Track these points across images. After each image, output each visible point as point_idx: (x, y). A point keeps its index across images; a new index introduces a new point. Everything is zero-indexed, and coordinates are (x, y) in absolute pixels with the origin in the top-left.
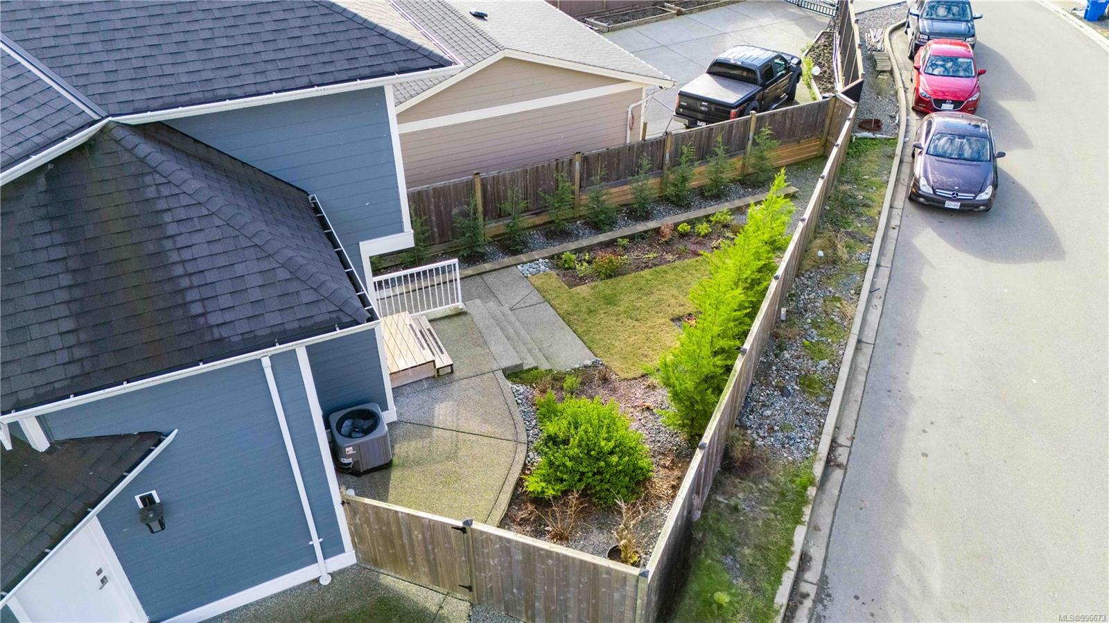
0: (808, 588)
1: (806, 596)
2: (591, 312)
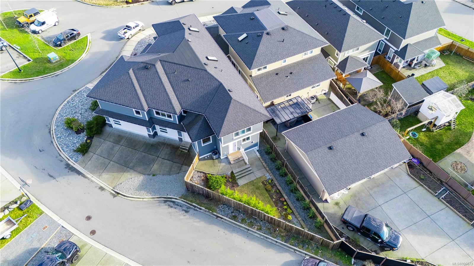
1: (195, 208)
2: (254, 185)
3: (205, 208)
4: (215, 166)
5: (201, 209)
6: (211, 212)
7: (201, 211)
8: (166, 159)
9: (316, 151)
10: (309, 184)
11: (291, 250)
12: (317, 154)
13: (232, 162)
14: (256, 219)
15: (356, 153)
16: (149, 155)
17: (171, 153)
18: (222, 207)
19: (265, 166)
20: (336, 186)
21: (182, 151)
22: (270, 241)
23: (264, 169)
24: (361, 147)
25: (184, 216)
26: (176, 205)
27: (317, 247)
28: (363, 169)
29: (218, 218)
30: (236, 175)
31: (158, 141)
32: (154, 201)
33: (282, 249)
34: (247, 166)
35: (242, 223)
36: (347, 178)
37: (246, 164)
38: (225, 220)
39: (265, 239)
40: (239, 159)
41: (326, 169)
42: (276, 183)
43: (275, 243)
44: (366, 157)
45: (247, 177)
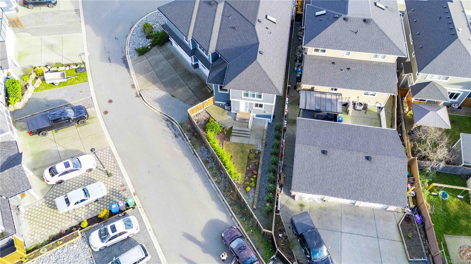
0: (184, 138)
2: (242, 148)
3: (191, 142)
4: (222, 115)
5: (187, 141)
6: (193, 147)
7: (187, 142)
8: (192, 89)
9: (308, 147)
10: (291, 175)
11: (230, 213)
12: (307, 150)
13: (237, 119)
14: (222, 173)
15: (347, 171)
16: (182, 80)
17: (198, 86)
18: (203, 149)
19: (264, 138)
20: (304, 187)
21: (207, 90)
22: (219, 196)
23: (261, 141)
24: (357, 168)
25: (173, 138)
26: (173, 127)
27: (252, 226)
28: (343, 189)
29: (194, 156)
30: (233, 131)
31: (196, 72)
32: (160, 116)
33: (223, 208)
34: (247, 130)
35: (208, 169)
36: (320, 187)
37: (248, 127)
38: (199, 160)
39: (217, 192)
40: (245, 119)
41: (305, 168)
42: (261, 156)
43: (222, 200)
44: (355, 180)
45: (241, 138)
